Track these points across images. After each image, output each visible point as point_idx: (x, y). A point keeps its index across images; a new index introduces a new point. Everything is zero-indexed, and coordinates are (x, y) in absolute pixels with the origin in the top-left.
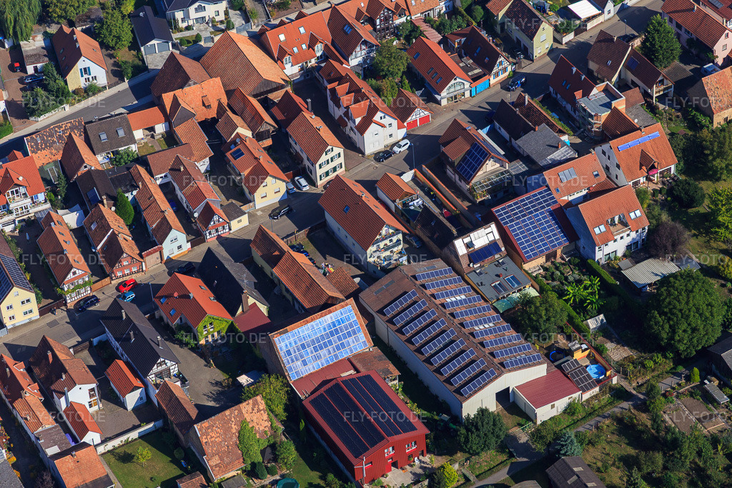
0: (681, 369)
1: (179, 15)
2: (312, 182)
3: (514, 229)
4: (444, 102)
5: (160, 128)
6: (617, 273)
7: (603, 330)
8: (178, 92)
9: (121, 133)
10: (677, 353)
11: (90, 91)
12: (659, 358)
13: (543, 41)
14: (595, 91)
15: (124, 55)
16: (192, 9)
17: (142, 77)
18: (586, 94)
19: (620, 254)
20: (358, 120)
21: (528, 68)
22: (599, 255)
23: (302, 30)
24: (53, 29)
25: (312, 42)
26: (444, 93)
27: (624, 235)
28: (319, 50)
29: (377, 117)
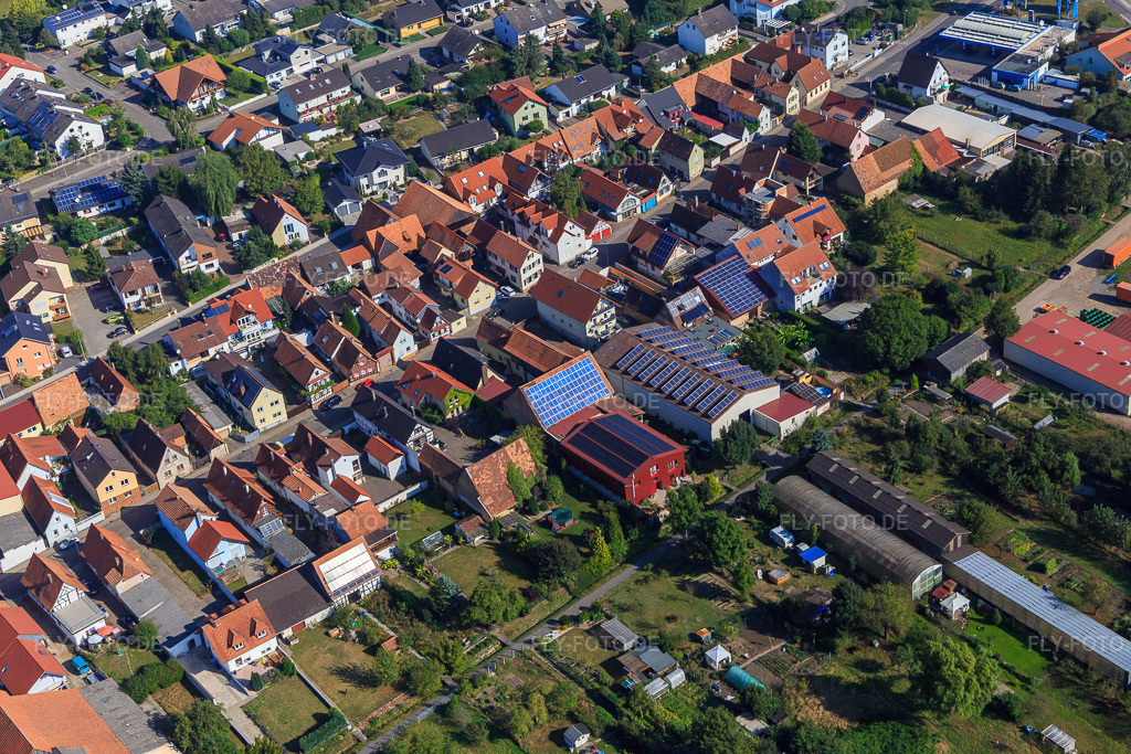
0: (898, 381)
1: (364, 181)
2: (518, 290)
3: (716, 290)
4: (620, 219)
5: (367, 264)
6: (818, 316)
7: (818, 361)
8: (380, 229)
9: (335, 265)
10: (893, 369)
11: (295, 246)
12: (877, 374)
13: (696, 162)
14: (757, 187)
15: (318, 217)
16: (375, 173)
17: (339, 232)
18: (749, 189)
19: (815, 303)
20: (550, 232)
21: (686, 188)
22: (798, 305)
23: (481, 174)
24: (250, 206)
25: (492, 183)
26: (619, 210)
27: (817, 284)
28: (499, 189)
29: (567, 228)
